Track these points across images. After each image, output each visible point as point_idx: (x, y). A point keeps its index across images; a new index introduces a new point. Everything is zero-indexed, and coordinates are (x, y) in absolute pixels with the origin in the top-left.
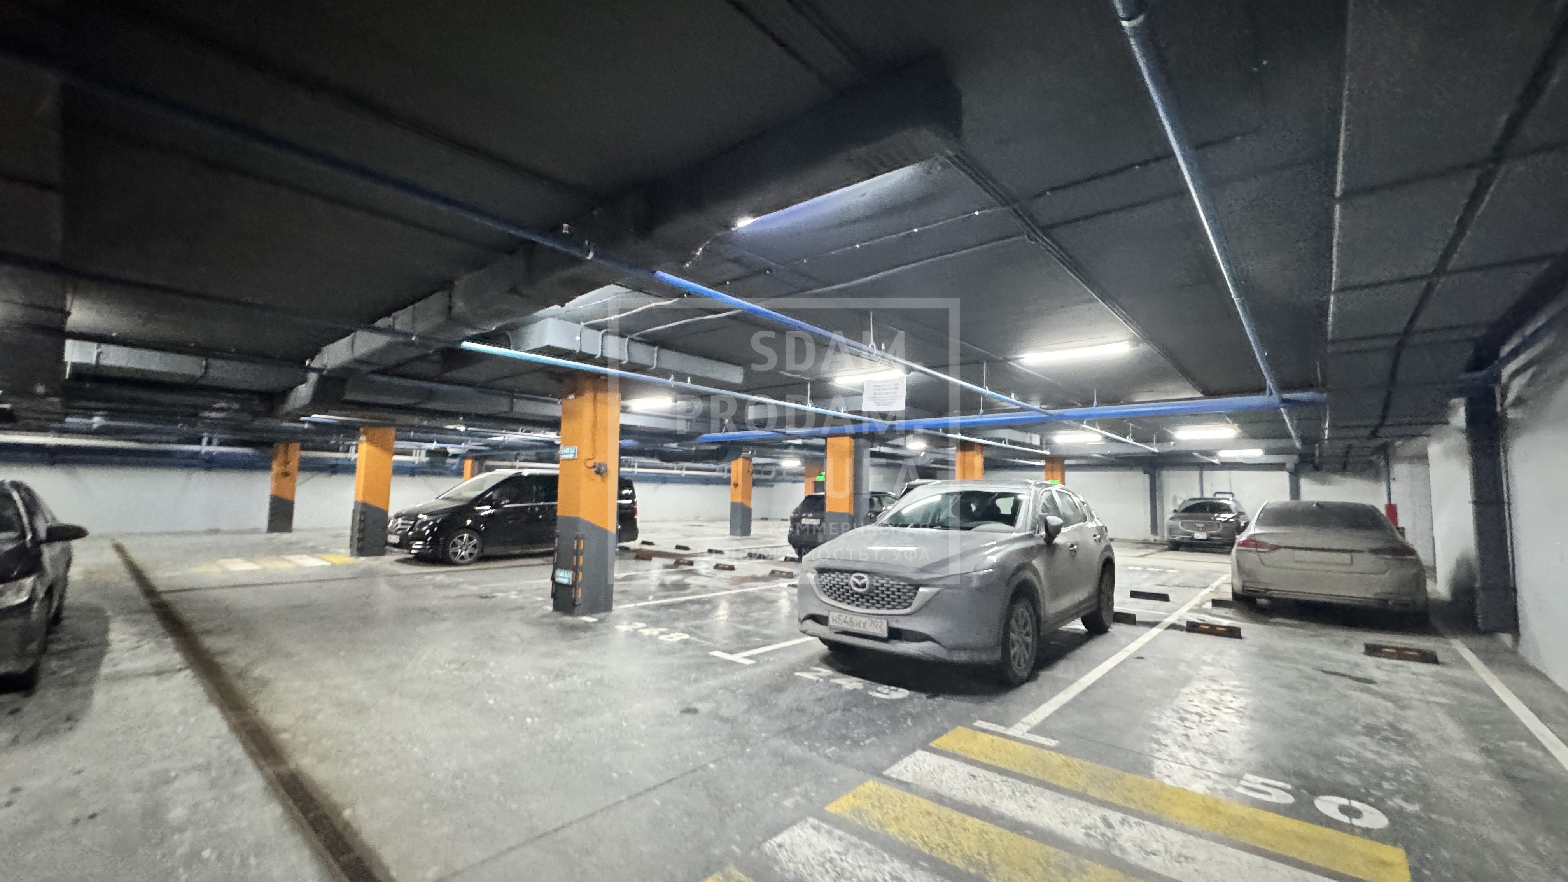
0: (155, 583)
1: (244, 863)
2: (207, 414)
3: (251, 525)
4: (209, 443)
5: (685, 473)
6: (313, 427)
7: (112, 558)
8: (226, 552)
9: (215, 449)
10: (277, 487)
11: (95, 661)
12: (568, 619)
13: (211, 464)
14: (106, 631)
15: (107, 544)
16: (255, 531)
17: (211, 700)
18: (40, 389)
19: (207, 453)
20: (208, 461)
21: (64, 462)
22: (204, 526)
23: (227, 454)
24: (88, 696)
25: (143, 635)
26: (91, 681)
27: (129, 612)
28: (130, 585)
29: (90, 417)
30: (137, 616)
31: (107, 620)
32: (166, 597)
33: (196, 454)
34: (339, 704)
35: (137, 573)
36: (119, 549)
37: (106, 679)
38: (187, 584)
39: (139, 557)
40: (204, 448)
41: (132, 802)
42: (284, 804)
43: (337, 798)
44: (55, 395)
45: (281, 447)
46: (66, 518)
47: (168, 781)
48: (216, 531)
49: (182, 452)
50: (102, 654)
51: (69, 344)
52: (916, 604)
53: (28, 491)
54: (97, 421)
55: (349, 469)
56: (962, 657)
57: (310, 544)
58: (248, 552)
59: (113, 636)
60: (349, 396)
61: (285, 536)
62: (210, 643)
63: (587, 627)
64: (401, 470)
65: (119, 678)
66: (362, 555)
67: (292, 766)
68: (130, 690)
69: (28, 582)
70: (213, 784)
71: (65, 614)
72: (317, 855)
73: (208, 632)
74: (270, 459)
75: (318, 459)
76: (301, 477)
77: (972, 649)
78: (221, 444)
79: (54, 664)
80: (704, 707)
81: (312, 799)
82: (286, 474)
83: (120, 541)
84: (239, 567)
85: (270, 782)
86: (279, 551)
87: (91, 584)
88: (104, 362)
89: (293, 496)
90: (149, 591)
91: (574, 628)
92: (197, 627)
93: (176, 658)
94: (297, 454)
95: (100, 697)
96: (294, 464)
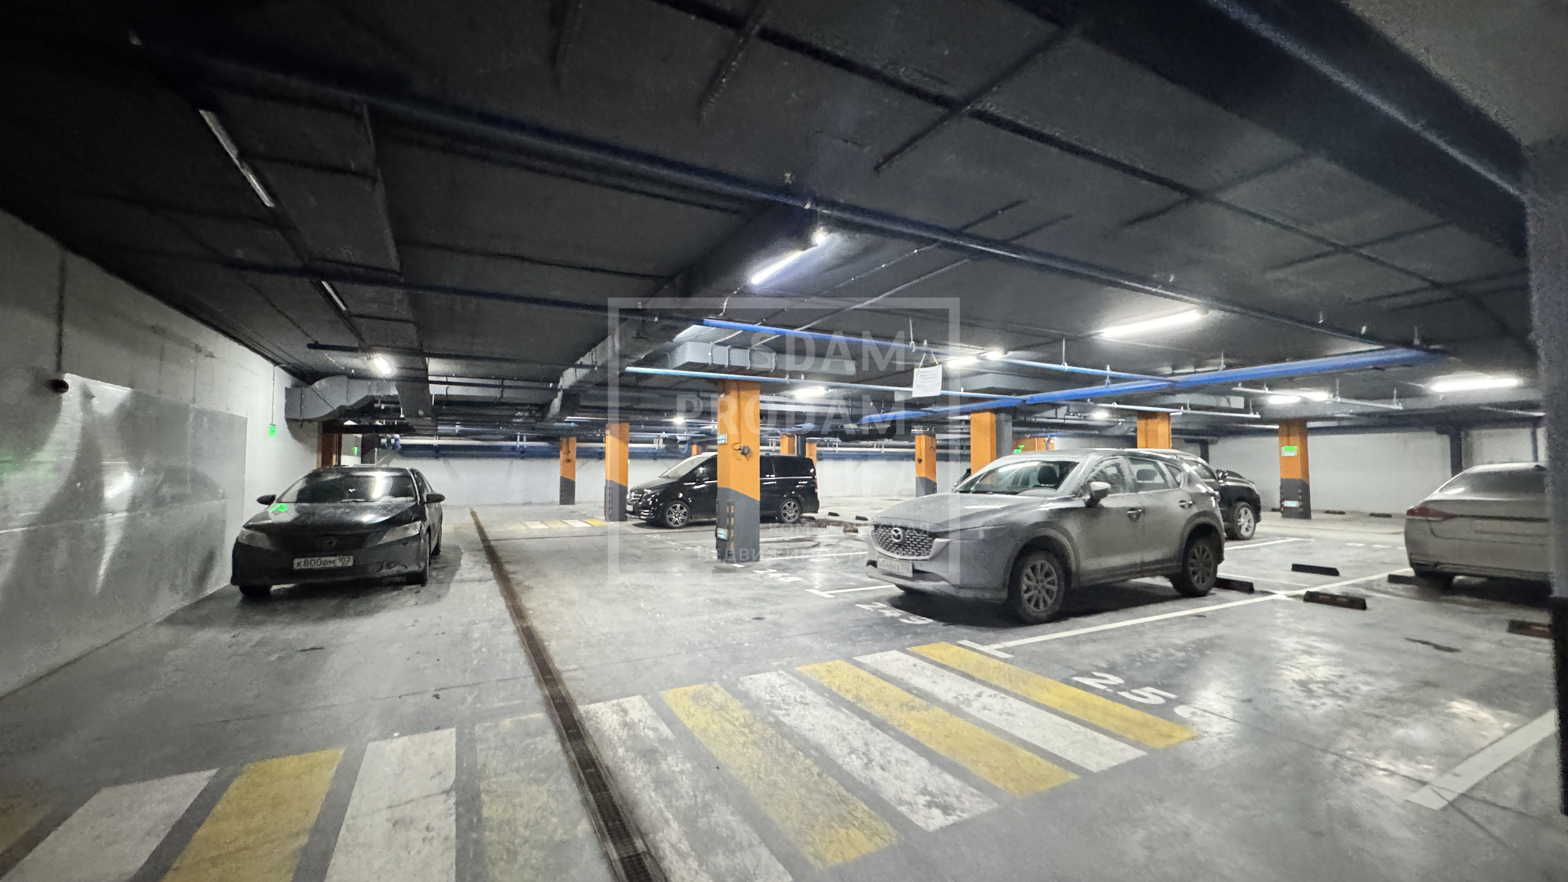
0: (488, 535)
1: (498, 654)
2: (514, 420)
3: (550, 500)
4: (521, 440)
5: (884, 450)
6: (577, 425)
7: (470, 519)
8: (531, 517)
9: (525, 444)
10: (563, 471)
11: (453, 573)
12: (724, 565)
13: (524, 454)
14: (460, 559)
15: (468, 511)
16: (552, 503)
17: (502, 594)
18: (421, 413)
19: (521, 447)
20: (522, 452)
21: (444, 456)
22: (520, 499)
23: (532, 447)
24: (449, 587)
25: (477, 562)
26: (450, 583)
27: (472, 550)
28: (476, 536)
29: (454, 425)
30: (477, 553)
31: (462, 553)
32: (492, 543)
33: (514, 448)
34: (561, 600)
35: (480, 530)
36: (473, 514)
37: (457, 581)
38: (506, 536)
39: (482, 519)
40: (518, 444)
41: (459, 630)
42: (520, 637)
43: (544, 638)
44: (428, 416)
45: (564, 440)
46: (437, 491)
47: (475, 624)
48: (530, 503)
49: (507, 446)
50: (456, 570)
51: (431, 386)
52: (933, 551)
53: (418, 473)
54: (458, 428)
55: (600, 455)
56: (968, 594)
57: (584, 512)
58: (543, 518)
59: (462, 562)
60: (582, 403)
61: (570, 507)
62: (508, 567)
63: (734, 570)
64: (634, 455)
65: (463, 581)
66: (611, 520)
67: (529, 624)
68: (466, 587)
69: (419, 523)
70: (494, 627)
71: (441, 549)
72: (528, 655)
73: (508, 562)
74: (558, 450)
75: (591, 448)
76: (578, 463)
77: (975, 588)
78: (528, 440)
79: (434, 574)
80: (769, 618)
81: (533, 637)
82: (569, 461)
83: (475, 510)
84: (537, 527)
85: (518, 629)
86: (562, 517)
87: (457, 534)
88: (450, 393)
89: (574, 476)
90: (484, 539)
91: (727, 571)
92: (503, 560)
93: (490, 574)
94: (575, 445)
95: (453, 588)
96: (573, 453)
